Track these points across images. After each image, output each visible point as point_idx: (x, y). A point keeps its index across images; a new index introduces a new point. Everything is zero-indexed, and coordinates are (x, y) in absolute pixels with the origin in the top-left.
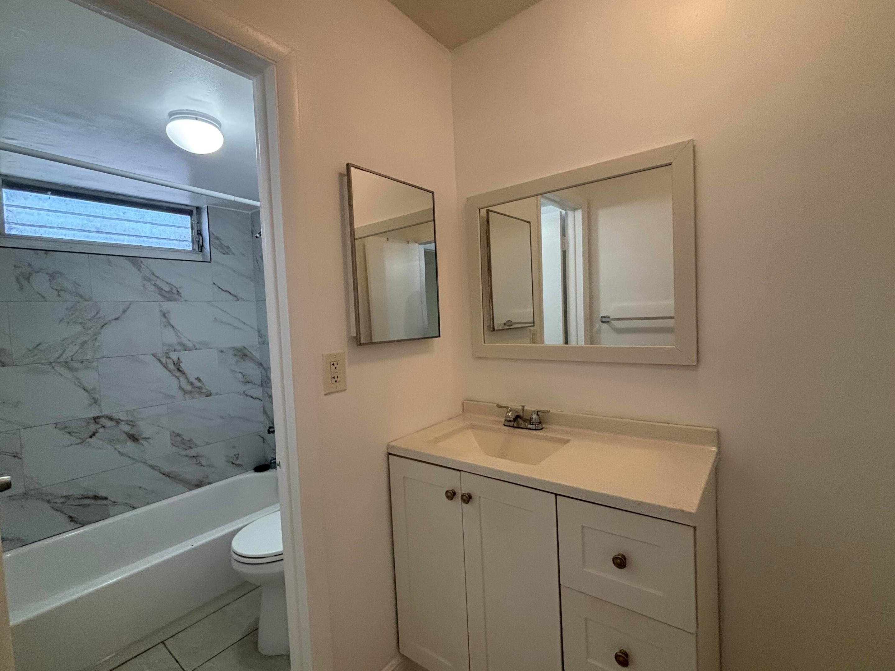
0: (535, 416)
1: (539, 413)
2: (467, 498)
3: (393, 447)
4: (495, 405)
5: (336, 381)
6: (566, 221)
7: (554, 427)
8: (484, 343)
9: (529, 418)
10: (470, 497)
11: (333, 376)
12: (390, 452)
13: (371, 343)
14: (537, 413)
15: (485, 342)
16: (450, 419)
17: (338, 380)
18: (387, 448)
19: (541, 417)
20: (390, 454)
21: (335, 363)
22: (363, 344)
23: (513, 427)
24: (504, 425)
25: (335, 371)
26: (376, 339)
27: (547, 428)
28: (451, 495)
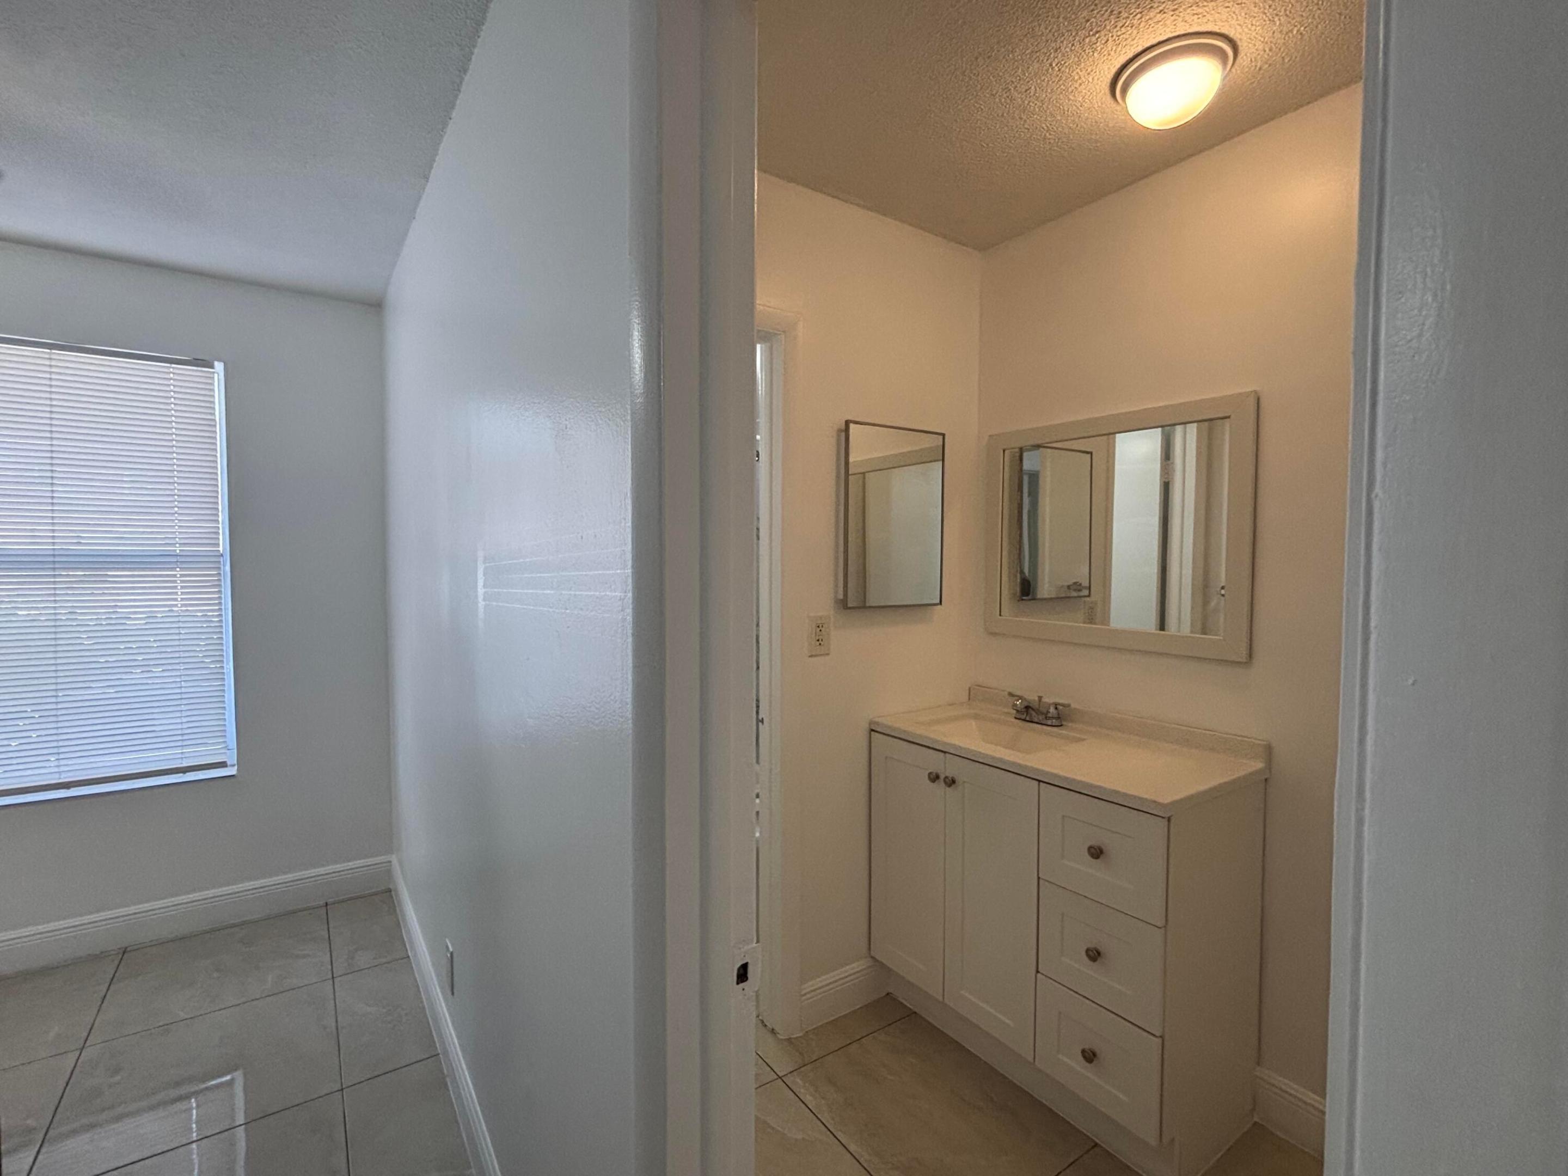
0: (1052, 710)
1: (1058, 706)
2: (951, 782)
3: (877, 723)
4: (1006, 693)
5: (820, 644)
6: (1171, 438)
7: (1074, 725)
8: (1000, 615)
9: (1045, 712)
10: (953, 781)
11: (817, 638)
12: (874, 728)
13: (863, 606)
14: (1056, 706)
15: (1002, 614)
16: (950, 705)
17: (822, 643)
18: (870, 724)
19: (1060, 712)
20: (873, 730)
21: (821, 626)
22: (850, 608)
23: (1025, 720)
24: (1016, 718)
25: (820, 633)
26: (872, 601)
27: (1066, 726)
28: (934, 778)
